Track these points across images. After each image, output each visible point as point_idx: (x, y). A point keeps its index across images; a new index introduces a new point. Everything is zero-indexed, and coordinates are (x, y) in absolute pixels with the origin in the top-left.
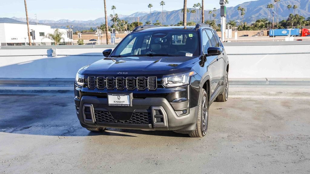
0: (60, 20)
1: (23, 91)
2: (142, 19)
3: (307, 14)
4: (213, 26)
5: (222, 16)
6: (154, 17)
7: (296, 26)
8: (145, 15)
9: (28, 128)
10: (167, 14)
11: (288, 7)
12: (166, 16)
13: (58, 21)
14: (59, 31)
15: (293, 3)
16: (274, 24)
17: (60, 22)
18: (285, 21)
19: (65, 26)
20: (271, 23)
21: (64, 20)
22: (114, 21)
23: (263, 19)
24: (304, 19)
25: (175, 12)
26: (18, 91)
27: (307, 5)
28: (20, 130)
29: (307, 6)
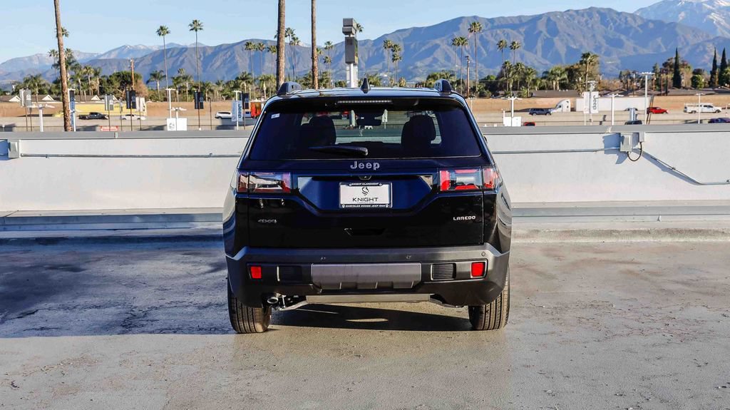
3: (540, 62)
5: (349, 63)
6: (171, 61)
7: (520, 90)
8: (144, 54)
9: (33, 313)
10: (204, 53)
11: (500, 45)
12: (202, 59)
15: (508, 37)
16: (470, 84)
18: (494, 79)
20: (463, 82)
23: (443, 71)
24: (536, 73)
25: (225, 49)
27: (539, 41)
28: (19, 318)
29: (539, 45)
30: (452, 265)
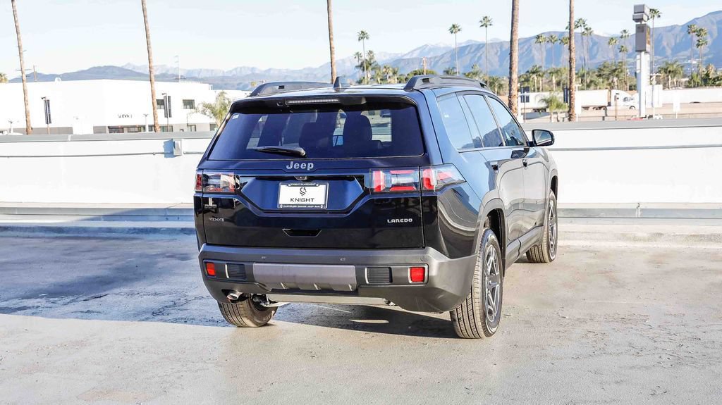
0: (236, 69)
1: (110, 230)
2: (437, 62)
4: (617, 76)
5: (641, 51)
6: (468, 58)
8: (444, 52)
9: (100, 297)
10: (501, 48)
12: (499, 54)
13: (231, 72)
14: (226, 96)
17: (234, 72)
19: (247, 82)
21: (244, 67)
22: (363, 70)
26: (100, 230)
28: (85, 300)
30: (388, 269)
